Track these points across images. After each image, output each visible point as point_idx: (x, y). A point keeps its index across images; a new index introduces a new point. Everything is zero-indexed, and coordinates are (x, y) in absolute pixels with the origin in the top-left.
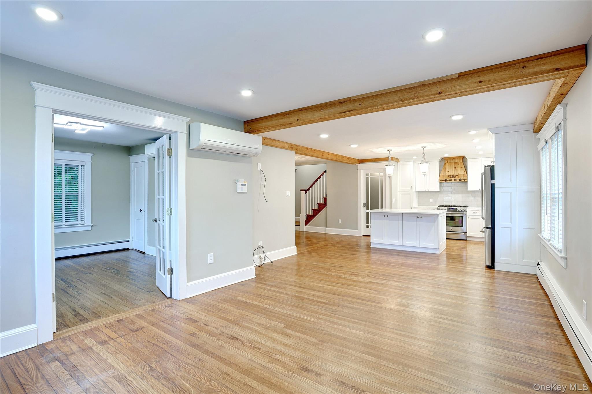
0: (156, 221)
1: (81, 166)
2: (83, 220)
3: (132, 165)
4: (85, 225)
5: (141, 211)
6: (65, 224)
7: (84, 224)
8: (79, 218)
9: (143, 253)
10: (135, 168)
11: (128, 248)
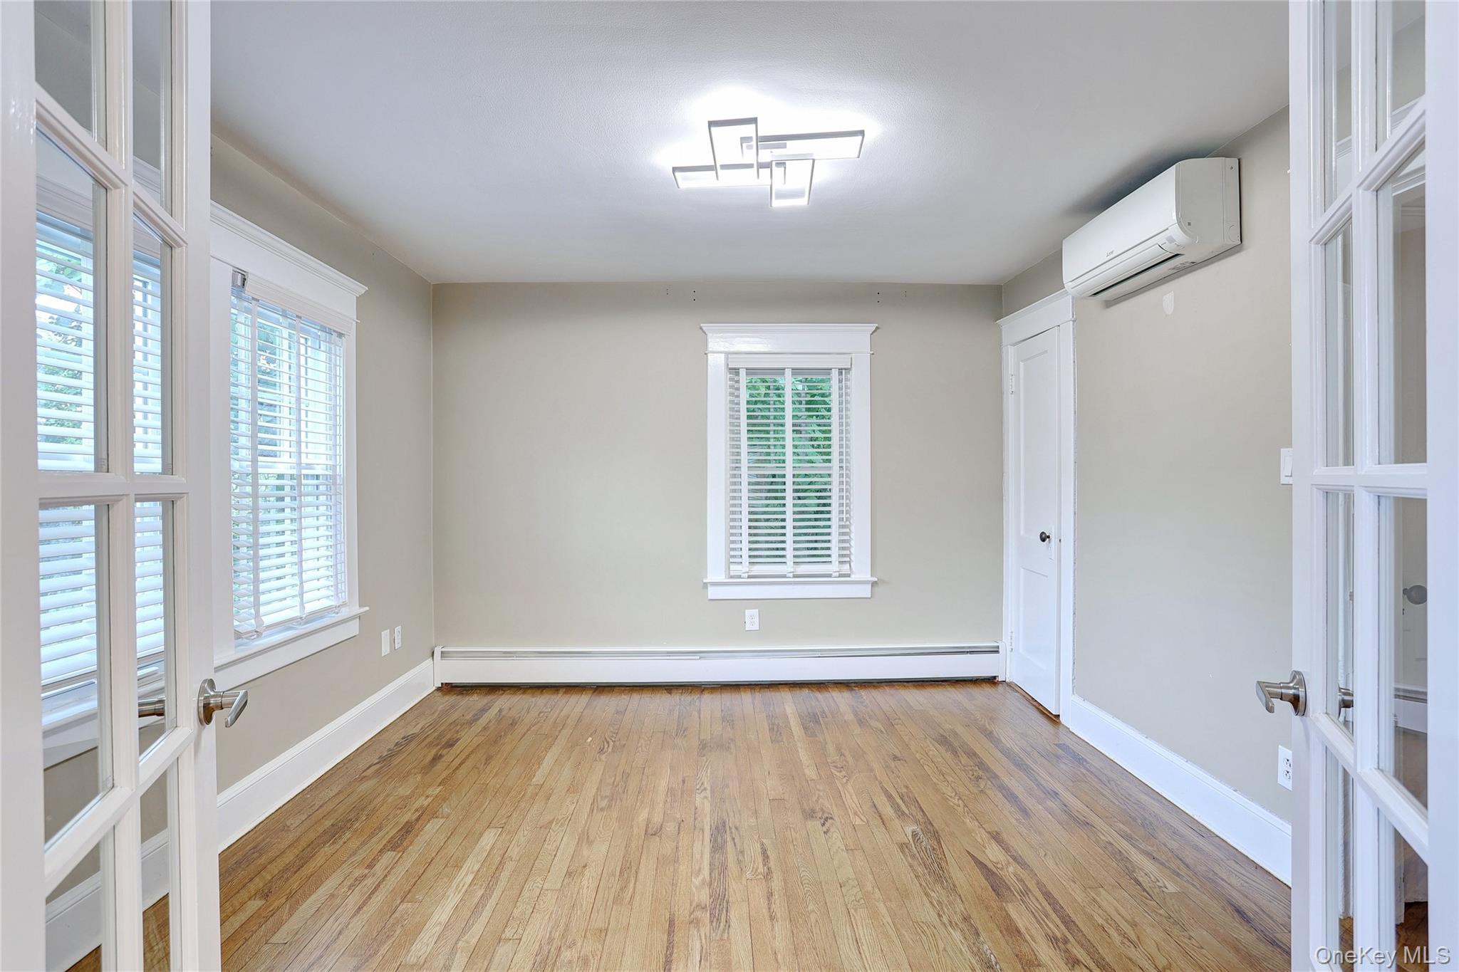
0: (1295, 701)
1: (840, 370)
2: (848, 559)
3: (1010, 354)
4: (853, 578)
5: (1044, 538)
6: (792, 570)
7: (849, 576)
8: (835, 552)
9: (1054, 719)
10: (1019, 364)
11: (995, 677)
